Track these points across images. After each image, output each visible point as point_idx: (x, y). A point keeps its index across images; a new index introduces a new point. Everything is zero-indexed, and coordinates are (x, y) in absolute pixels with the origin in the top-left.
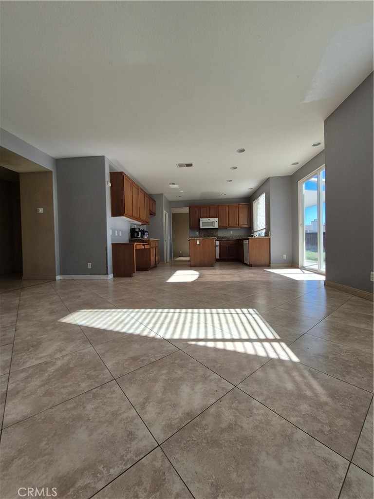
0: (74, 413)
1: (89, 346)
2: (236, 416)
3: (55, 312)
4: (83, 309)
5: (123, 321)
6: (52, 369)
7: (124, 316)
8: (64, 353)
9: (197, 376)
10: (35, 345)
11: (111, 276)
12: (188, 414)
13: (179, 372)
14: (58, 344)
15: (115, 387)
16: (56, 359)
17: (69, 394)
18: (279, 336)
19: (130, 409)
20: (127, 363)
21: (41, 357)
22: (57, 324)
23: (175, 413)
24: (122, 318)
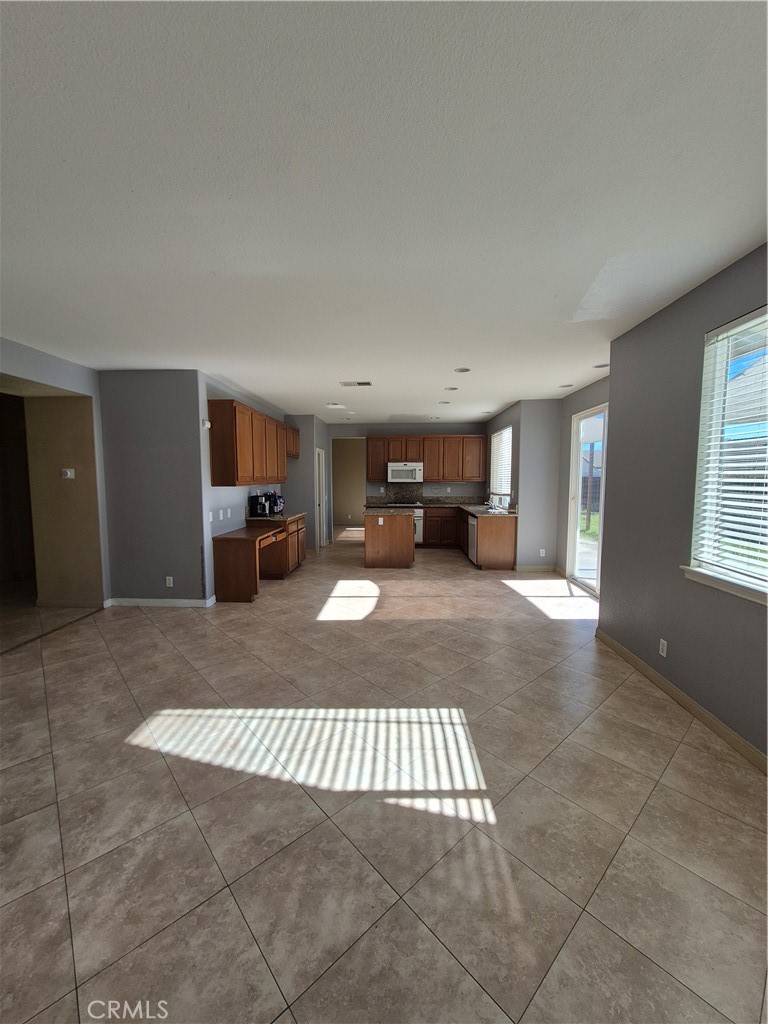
0: (174, 954)
1: (185, 808)
2: (392, 955)
3: (115, 715)
4: (164, 707)
5: (237, 742)
6: (130, 865)
7: (240, 729)
8: (146, 826)
9: (348, 878)
10: (94, 809)
11: (211, 601)
12: (329, 952)
13: (323, 869)
14: (132, 804)
15: (229, 903)
16: (133, 840)
17: (163, 919)
18: (486, 782)
19: (251, 945)
20: (245, 850)
21: (110, 838)
22: (124, 749)
23: (312, 951)
24: (235, 736)
